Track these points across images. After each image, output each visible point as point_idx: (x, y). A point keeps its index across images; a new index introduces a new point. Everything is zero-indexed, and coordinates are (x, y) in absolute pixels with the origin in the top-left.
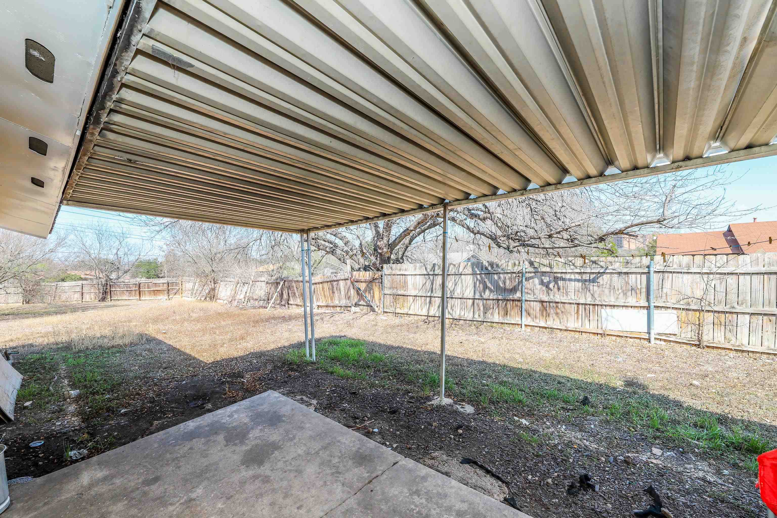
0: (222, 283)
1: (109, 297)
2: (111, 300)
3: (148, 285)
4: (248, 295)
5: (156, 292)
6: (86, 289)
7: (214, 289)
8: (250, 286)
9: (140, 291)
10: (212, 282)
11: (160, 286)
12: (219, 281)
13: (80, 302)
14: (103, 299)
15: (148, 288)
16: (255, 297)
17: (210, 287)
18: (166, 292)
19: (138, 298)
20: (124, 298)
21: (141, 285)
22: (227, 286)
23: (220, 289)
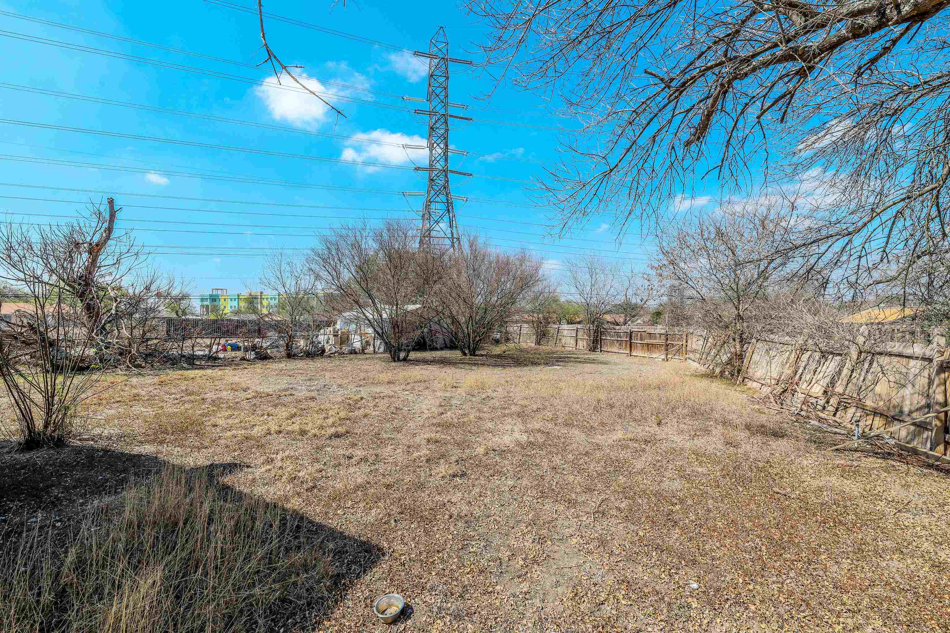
0: (759, 345)
1: (599, 346)
2: (601, 351)
3: (641, 335)
4: (839, 389)
5: (650, 347)
6: (580, 333)
7: (740, 357)
8: (848, 365)
9: (631, 343)
10: (738, 340)
11: (655, 338)
12: (754, 341)
13: (574, 349)
14: (593, 349)
15: (641, 340)
16: (869, 403)
17: (733, 350)
18: (663, 348)
19: (628, 352)
20: (613, 350)
21: (633, 335)
22: (773, 353)
23: (756, 357)
